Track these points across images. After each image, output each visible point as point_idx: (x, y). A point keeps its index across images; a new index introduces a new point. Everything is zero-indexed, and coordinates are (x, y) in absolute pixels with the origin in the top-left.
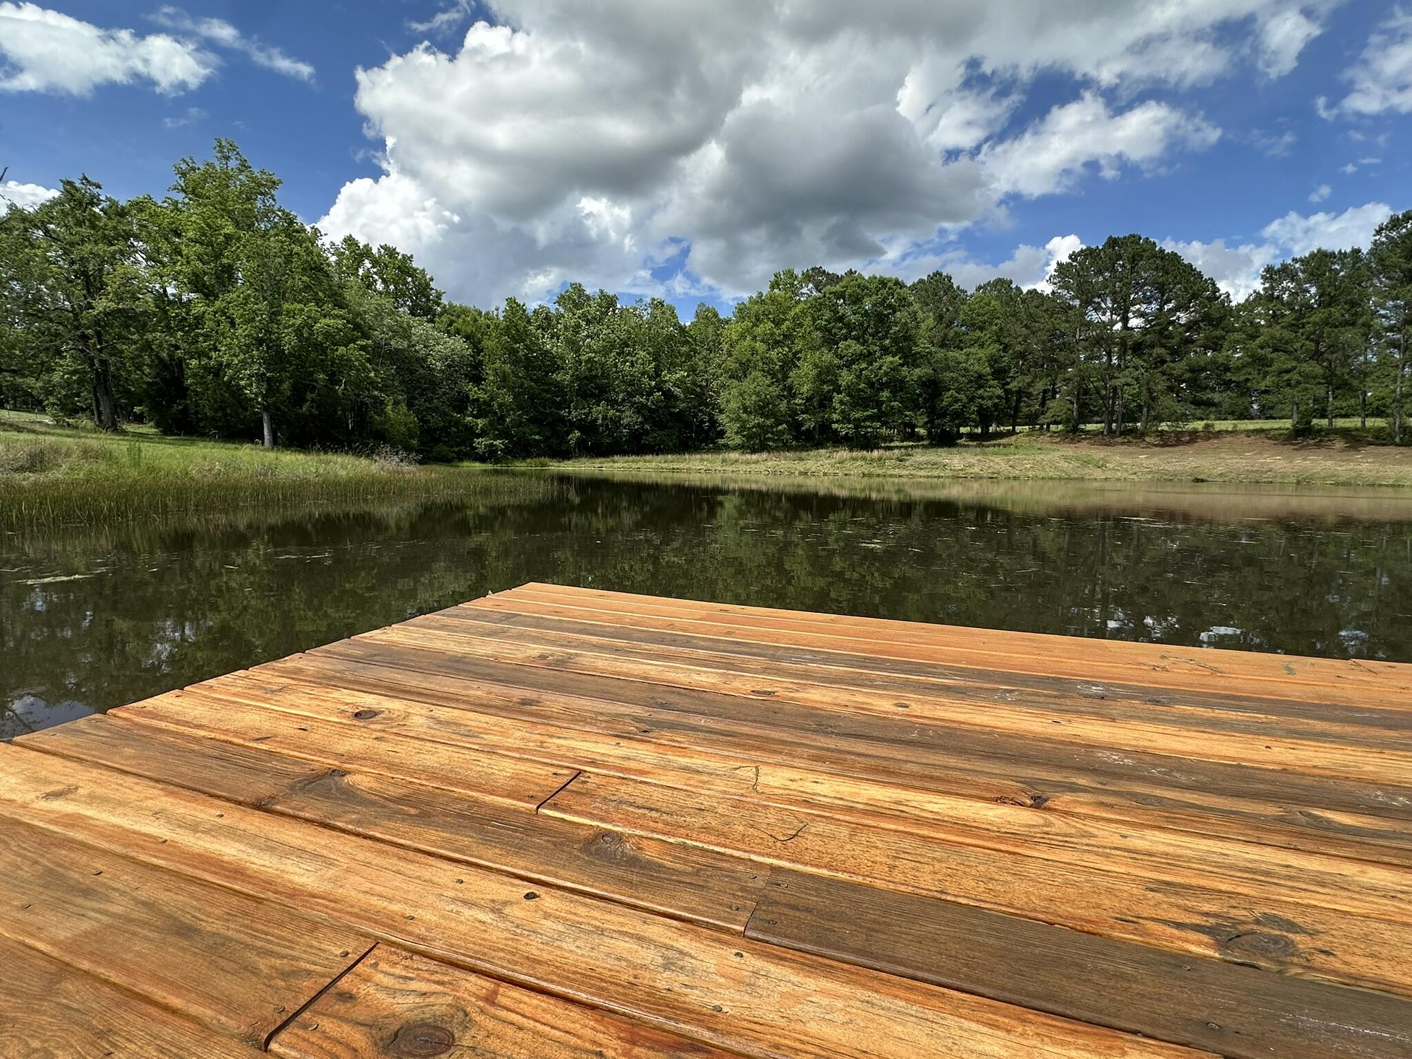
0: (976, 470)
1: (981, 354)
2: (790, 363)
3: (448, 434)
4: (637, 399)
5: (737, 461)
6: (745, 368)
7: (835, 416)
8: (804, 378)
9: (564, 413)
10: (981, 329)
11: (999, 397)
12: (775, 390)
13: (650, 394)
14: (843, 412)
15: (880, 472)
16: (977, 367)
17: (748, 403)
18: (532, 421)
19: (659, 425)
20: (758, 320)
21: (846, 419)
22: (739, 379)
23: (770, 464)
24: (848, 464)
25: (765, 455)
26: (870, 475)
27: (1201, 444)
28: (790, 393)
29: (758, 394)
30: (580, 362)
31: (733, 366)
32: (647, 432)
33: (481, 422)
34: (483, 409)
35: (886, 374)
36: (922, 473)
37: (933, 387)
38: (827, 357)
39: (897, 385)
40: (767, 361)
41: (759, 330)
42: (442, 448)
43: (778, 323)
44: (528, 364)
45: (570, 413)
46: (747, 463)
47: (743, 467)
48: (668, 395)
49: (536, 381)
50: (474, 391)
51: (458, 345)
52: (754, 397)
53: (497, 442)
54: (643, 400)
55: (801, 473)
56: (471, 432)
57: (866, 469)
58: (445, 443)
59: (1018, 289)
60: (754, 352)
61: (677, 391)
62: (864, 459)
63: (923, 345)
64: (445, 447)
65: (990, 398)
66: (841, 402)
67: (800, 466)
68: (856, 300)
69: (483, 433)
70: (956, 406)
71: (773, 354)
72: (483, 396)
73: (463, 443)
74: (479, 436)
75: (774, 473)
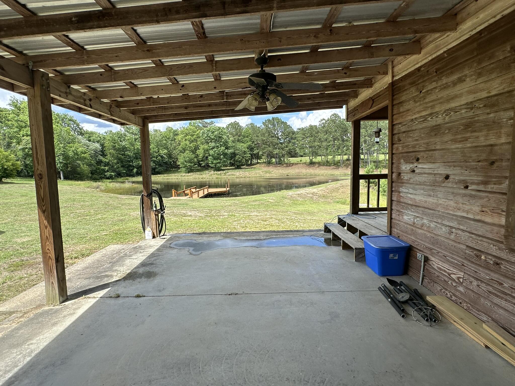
0: (242, 176)
1: (245, 145)
2: (197, 148)
3: (96, 172)
4: (153, 159)
5: (185, 176)
6: (184, 150)
7: (210, 162)
8: (200, 152)
9: (131, 164)
10: (247, 137)
11: (249, 157)
12: (193, 156)
13: (157, 157)
14: (211, 161)
15: (220, 177)
16: (244, 150)
17: (186, 160)
18: (122, 166)
19: (160, 165)
20: (187, 135)
21: (212, 163)
22: (183, 153)
23: (193, 176)
24: (213, 176)
25: (192, 174)
26: (218, 178)
27: (294, 166)
28: (197, 156)
29: (189, 157)
30: (135, 149)
31: (181, 149)
32: (157, 168)
33: (107, 168)
34: (107, 164)
35: (222, 152)
36: (230, 177)
37: (234, 155)
38: (206, 147)
39: (225, 155)
40: (190, 147)
41: (187, 138)
42: (95, 176)
43: (192, 136)
44: (119, 150)
45: (133, 163)
46: (188, 176)
47: (186, 177)
48: (162, 157)
49: (122, 155)
50: (104, 159)
51: (98, 145)
52: (188, 158)
53: (112, 174)
54: (155, 159)
55: (202, 178)
56: (104, 171)
57: (217, 176)
58: (96, 174)
59: (256, 126)
60: (186, 145)
61: (165, 156)
62: (216, 174)
63: (230, 144)
64: (96, 176)
65: (248, 157)
66: (210, 159)
67: (201, 176)
68: (213, 132)
69: (108, 171)
70: (239, 160)
71: (191, 145)
72: (107, 161)
73: (102, 174)
74: (106, 172)
75: (195, 179)
